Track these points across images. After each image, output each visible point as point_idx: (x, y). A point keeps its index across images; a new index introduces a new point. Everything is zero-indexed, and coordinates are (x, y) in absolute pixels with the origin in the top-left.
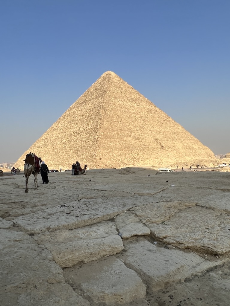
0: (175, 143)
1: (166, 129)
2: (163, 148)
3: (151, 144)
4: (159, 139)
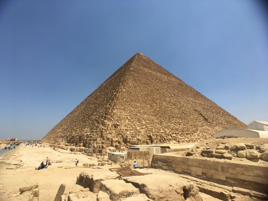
1: (201, 102)
2: (206, 120)
3: (192, 114)
4: (198, 109)
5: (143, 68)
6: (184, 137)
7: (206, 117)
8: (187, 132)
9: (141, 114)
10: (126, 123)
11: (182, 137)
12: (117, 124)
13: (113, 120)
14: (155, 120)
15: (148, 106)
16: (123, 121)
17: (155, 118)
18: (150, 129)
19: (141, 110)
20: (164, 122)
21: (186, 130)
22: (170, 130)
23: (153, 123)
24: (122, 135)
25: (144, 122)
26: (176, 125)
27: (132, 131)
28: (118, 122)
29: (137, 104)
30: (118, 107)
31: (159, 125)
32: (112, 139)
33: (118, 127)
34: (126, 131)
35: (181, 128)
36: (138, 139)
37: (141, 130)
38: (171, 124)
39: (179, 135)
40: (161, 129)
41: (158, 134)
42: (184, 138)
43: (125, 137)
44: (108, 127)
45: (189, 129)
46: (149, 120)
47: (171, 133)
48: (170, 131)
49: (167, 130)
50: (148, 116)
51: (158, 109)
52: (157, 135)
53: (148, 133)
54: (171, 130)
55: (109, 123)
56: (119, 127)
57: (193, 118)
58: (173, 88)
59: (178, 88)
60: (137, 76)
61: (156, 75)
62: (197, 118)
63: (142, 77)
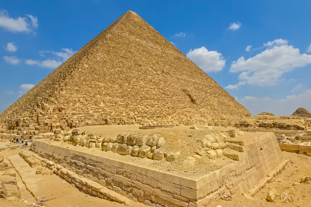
0: (209, 97)
1: (197, 80)
2: (193, 101)
3: (176, 94)
4: (189, 89)
5: (128, 35)
7: (194, 98)
8: (159, 115)
9: (102, 96)
10: (76, 106)
14: (119, 102)
15: (116, 86)
16: (72, 104)
17: (120, 100)
18: (108, 112)
19: (103, 91)
20: (131, 104)
21: (159, 113)
23: (115, 105)
24: (66, 119)
25: (102, 105)
26: (147, 107)
27: (80, 115)
29: (100, 84)
31: (123, 108)
32: (51, 124)
34: (73, 115)
35: (152, 111)
37: (95, 114)
38: (140, 107)
39: (146, 118)
40: (124, 112)
41: (117, 117)
42: (151, 122)
43: (70, 122)
44: (48, 111)
45: (163, 112)
46: (111, 102)
49: (132, 113)
50: (110, 98)
52: (115, 118)
53: (103, 117)
54: (138, 113)
55: (50, 107)
56: (63, 111)
57: (175, 99)
58: (165, 63)
59: (172, 63)
60: (114, 46)
61: (146, 45)
62: (181, 100)
63: (122, 48)
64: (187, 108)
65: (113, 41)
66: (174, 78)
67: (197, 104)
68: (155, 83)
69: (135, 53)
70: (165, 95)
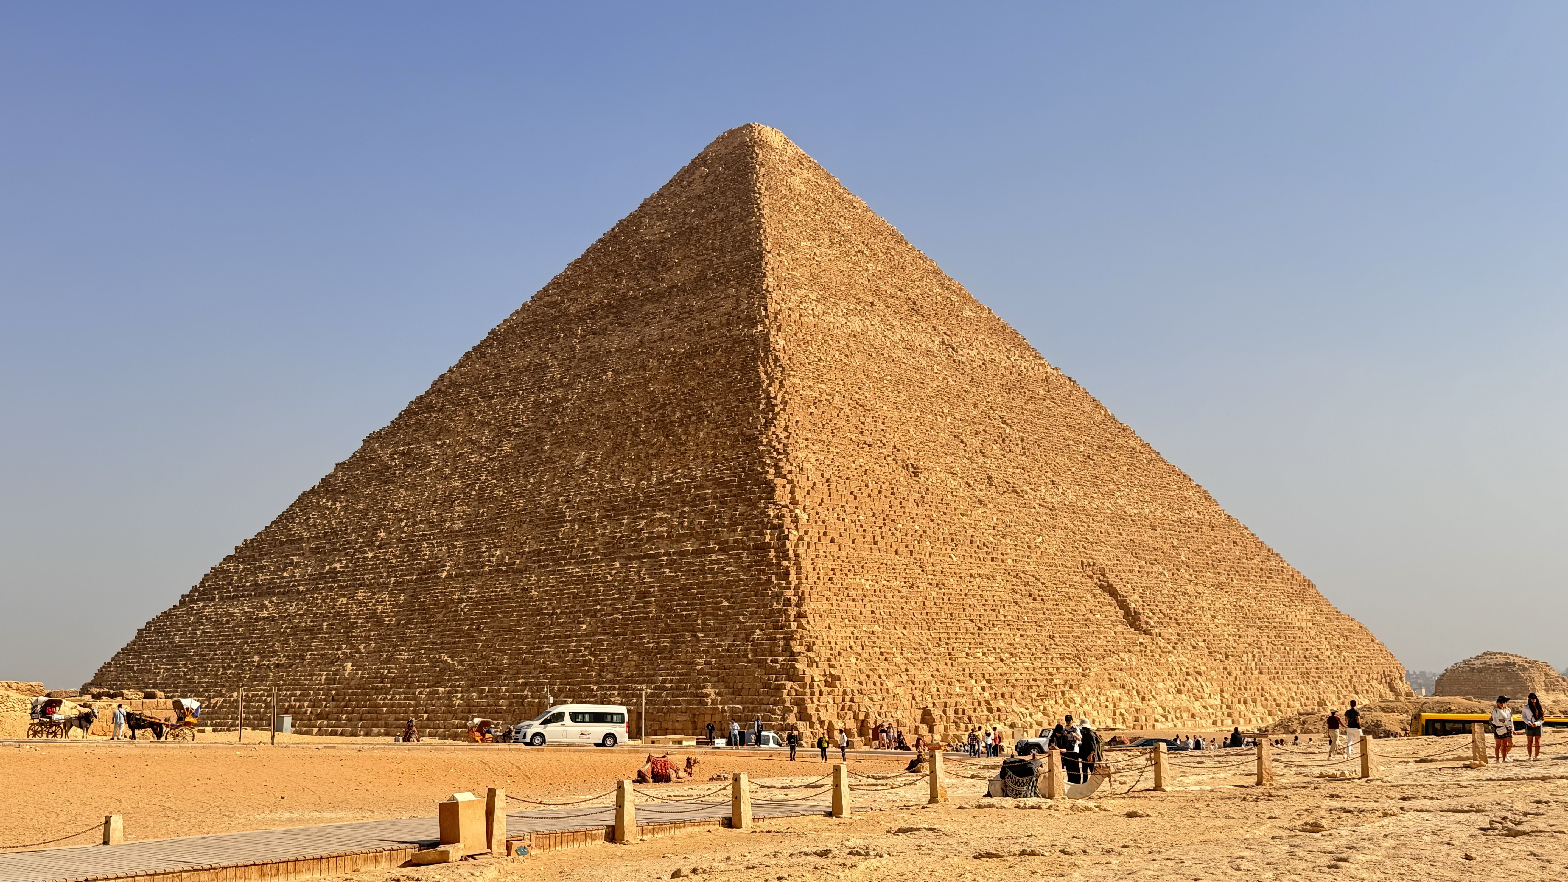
0: (1190, 588)
1: (1121, 502)
2: (1132, 619)
3: (1067, 593)
4: (1101, 560)
5: (820, 309)
6: (1031, 709)
7: (1134, 602)
8: (1042, 690)
11: (1023, 710)
12: (833, 673)
13: (817, 660)
21: (1042, 681)
22: (984, 683)
23: (926, 658)
25: (898, 659)
26: (1002, 660)
28: (831, 666)
30: (813, 606)
31: (945, 667)
32: (830, 722)
33: (838, 685)
34: (861, 695)
36: (898, 721)
37: (900, 691)
39: (1013, 700)
41: (947, 701)
42: (1031, 715)
43: (862, 717)
44: (812, 687)
45: (1050, 674)
47: (986, 694)
48: (983, 689)
50: (905, 632)
51: (934, 594)
53: (918, 700)
54: (988, 681)
55: (810, 672)
57: (1071, 616)
58: (982, 427)
59: (1004, 422)
60: (815, 394)
61: (888, 344)
62: (1090, 616)
63: (837, 400)
64: (1122, 655)
65: (803, 368)
66: (1037, 506)
67: (1147, 632)
68: (985, 549)
69: (877, 406)
70: (1034, 599)
